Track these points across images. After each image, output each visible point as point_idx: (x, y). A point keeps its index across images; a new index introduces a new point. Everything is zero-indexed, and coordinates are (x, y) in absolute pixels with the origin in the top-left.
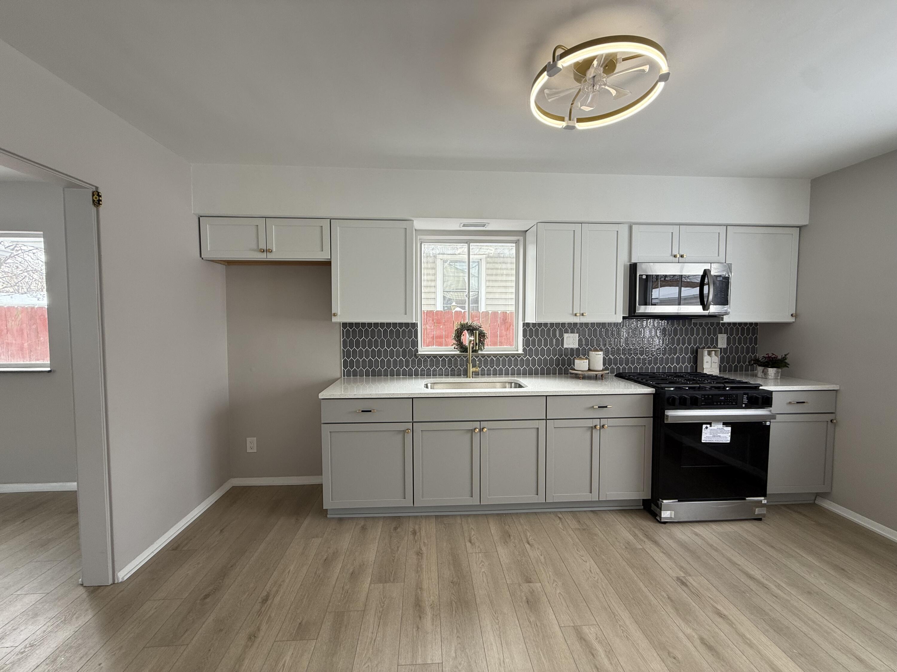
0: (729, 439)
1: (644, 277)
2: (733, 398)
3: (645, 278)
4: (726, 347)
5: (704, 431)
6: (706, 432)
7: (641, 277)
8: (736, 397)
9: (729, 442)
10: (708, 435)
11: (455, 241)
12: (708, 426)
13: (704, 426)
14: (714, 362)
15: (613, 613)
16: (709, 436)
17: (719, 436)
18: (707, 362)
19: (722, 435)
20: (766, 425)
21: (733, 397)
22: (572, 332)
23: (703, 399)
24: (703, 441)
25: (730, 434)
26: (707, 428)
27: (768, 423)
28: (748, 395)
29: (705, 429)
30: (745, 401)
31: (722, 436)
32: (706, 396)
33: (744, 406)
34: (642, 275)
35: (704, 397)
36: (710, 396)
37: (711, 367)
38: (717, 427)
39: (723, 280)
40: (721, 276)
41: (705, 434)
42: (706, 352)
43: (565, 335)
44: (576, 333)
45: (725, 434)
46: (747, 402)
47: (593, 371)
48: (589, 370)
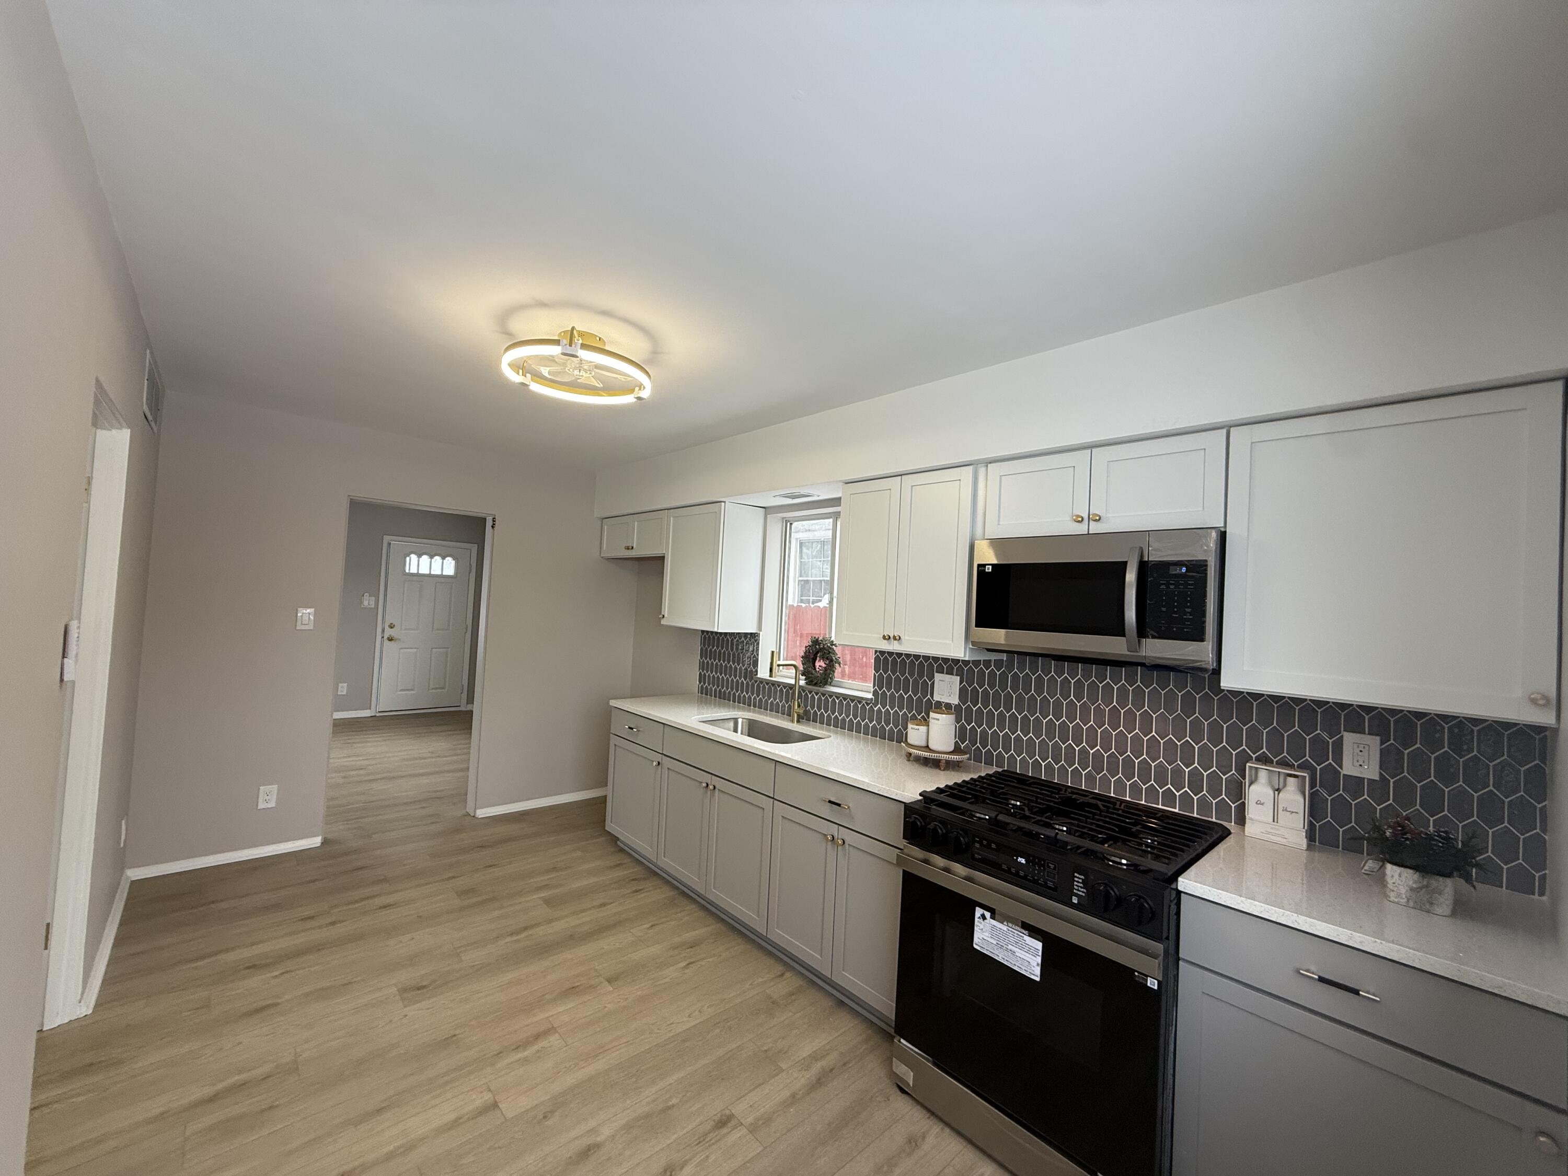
0: (1038, 971)
1: (988, 569)
3: (990, 570)
4: (1376, 778)
5: (978, 921)
6: (982, 927)
7: (983, 568)
9: (1037, 978)
10: (986, 936)
11: (819, 516)
12: (988, 914)
13: (978, 911)
14: (1285, 810)
15: (597, 1056)
16: (991, 941)
17: (1014, 952)
18: (1260, 803)
19: (1019, 953)
20: (1146, 985)
21: (1049, 867)
22: (947, 674)
24: (975, 947)
25: (1039, 960)
26: (984, 917)
28: (1087, 877)
29: (979, 918)
30: (1079, 888)
31: (1017, 954)
33: (1075, 900)
34: (984, 565)
37: (1274, 821)
38: (1008, 926)
39: (1188, 574)
40: (1180, 564)
41: (979, 931)
42: (1263, 775)
43: (938, 677)
44: (957, 675)
45: (1027, 955)
46: (1083, 892)
47: (930, 749)
48: (928, 746)
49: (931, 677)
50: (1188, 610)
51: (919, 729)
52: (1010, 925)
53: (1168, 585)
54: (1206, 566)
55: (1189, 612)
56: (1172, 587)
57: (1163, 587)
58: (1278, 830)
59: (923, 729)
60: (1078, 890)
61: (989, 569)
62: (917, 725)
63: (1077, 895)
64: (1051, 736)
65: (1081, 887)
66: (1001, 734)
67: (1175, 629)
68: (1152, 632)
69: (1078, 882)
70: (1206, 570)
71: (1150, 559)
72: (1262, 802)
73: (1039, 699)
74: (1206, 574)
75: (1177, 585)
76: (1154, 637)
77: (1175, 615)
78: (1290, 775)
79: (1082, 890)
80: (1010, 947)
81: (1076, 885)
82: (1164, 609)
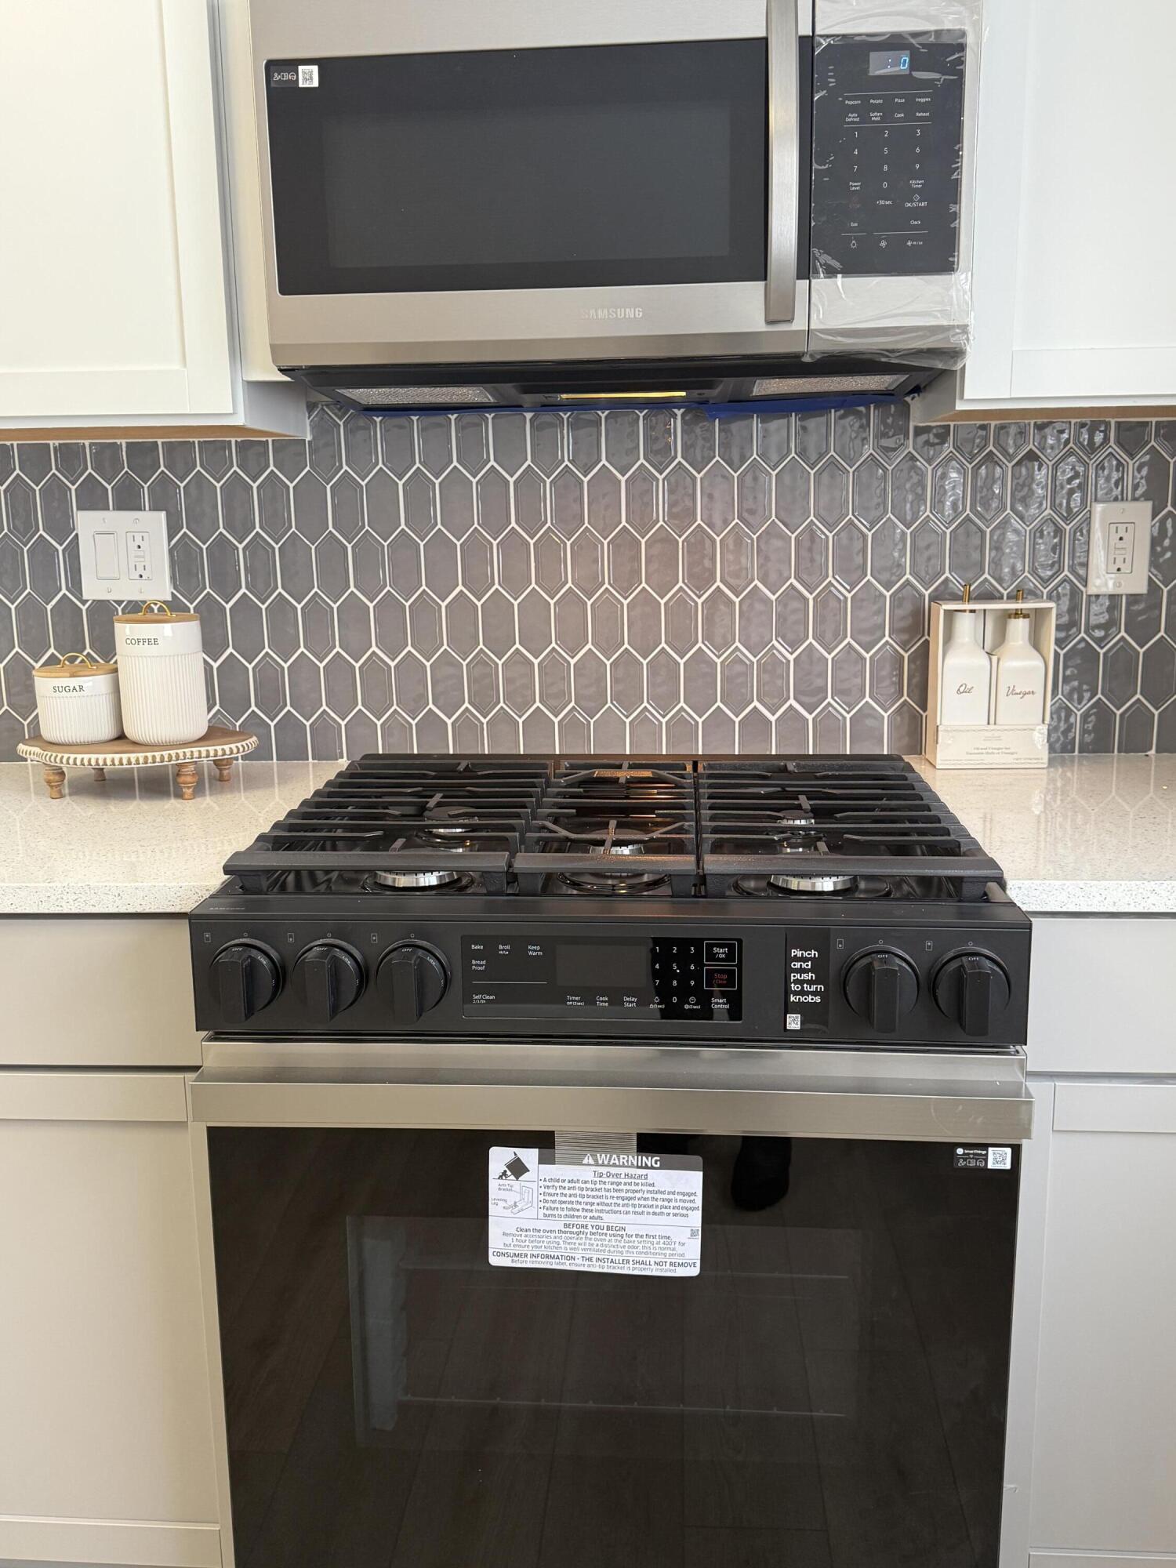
0: (693, 1250)
2: (708, 966)
3: (315, 83)
4: (1142, 588)
5: (501, 1187)
6: (513, 1198)
7: (287, 76)
8: (730, 957)
9: (695, 1271)
10: (531, 1217)
12: (529, 1156)
13: (499, 1158)
14: (1011, 692)
16: (543, 1225)
17: (618, 1231)
18: (964, 690)
19: (634, 1224)
20: (985, 1170)
21: (712, 957)
22: (128, 501)
23: (479, 965)
24: (494, 1261)
25: (696, 1219)
26: (517, 1168)
27: (998, 1159)
28: (824, 950)
30: (805, 986)
31: (630, 1230)
32: (504, 949)
33: (794, 1022)
34: (292, 64)
35: (489, 954)
36: (534, 951)
37: (989, 723)
38: (597, 1164)
39: (918, 75)
40: (894, 43)
41: (508, 1213)
42: (966, 626)
43: (86, 522)
44: (155, 508)
45: (662, 1220)
46: (815, 993)
47: (135, 743)
48: (121, 737)
49: (63, 527)
50: (917, 184)
51: (81, 688)
52: (603, 1158)
53: (864, 110)
54: (962, 48)
55: (916, 191)
56: (876, 116)
57: (853, 117)
58: (999, 738)
59: (96, 684)
60: (803, 993)
61: (309, 77)
62: (73, 676)
63: (799, 1008)
64: (463, 640)
65: (810, 982)
66: (321, 666)
67: (883, 244)
68: (825, 258)
69: (801, 971)
70: (961, 61)
71: (818, 32)
72: (969, 687)
73: (422, 544)
74: (961, 75)
75: (888, 109)
76: (831, 272)
77: (882, 202)
78: (1017, 614)
79: (813, 988)
80: (609, 1219)
81: (796, 982)
82: (855, 186)
